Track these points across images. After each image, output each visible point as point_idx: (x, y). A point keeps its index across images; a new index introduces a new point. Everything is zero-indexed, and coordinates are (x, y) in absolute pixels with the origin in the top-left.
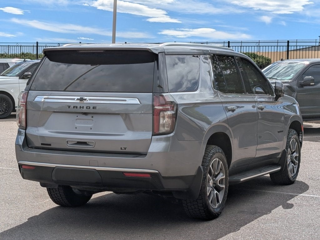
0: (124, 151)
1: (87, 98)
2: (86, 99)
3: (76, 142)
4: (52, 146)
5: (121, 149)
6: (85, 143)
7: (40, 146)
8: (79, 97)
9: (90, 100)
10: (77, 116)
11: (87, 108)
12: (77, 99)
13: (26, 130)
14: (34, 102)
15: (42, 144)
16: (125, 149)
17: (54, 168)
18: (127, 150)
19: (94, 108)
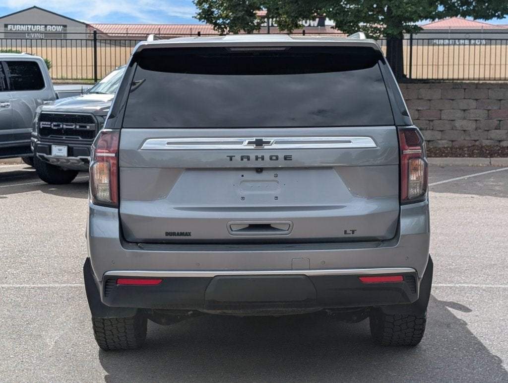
0: (351, 235)
1: (272, 140)
2: (268, 143)
3: (248, 226)
4: (194, 236)
5: (345, 232)
6: (267, 227)
7: (164, 236)
8: (254, 139)
9: (277, 143)
10: (243, 176)
11: (271, 159)
12: (250, 143)
13: (118, 207)
14: (139, 150)
15: (167, 234)
16: (353, 232)
17: (211, 278)
18: (357, 234)
19: (286, 158)
